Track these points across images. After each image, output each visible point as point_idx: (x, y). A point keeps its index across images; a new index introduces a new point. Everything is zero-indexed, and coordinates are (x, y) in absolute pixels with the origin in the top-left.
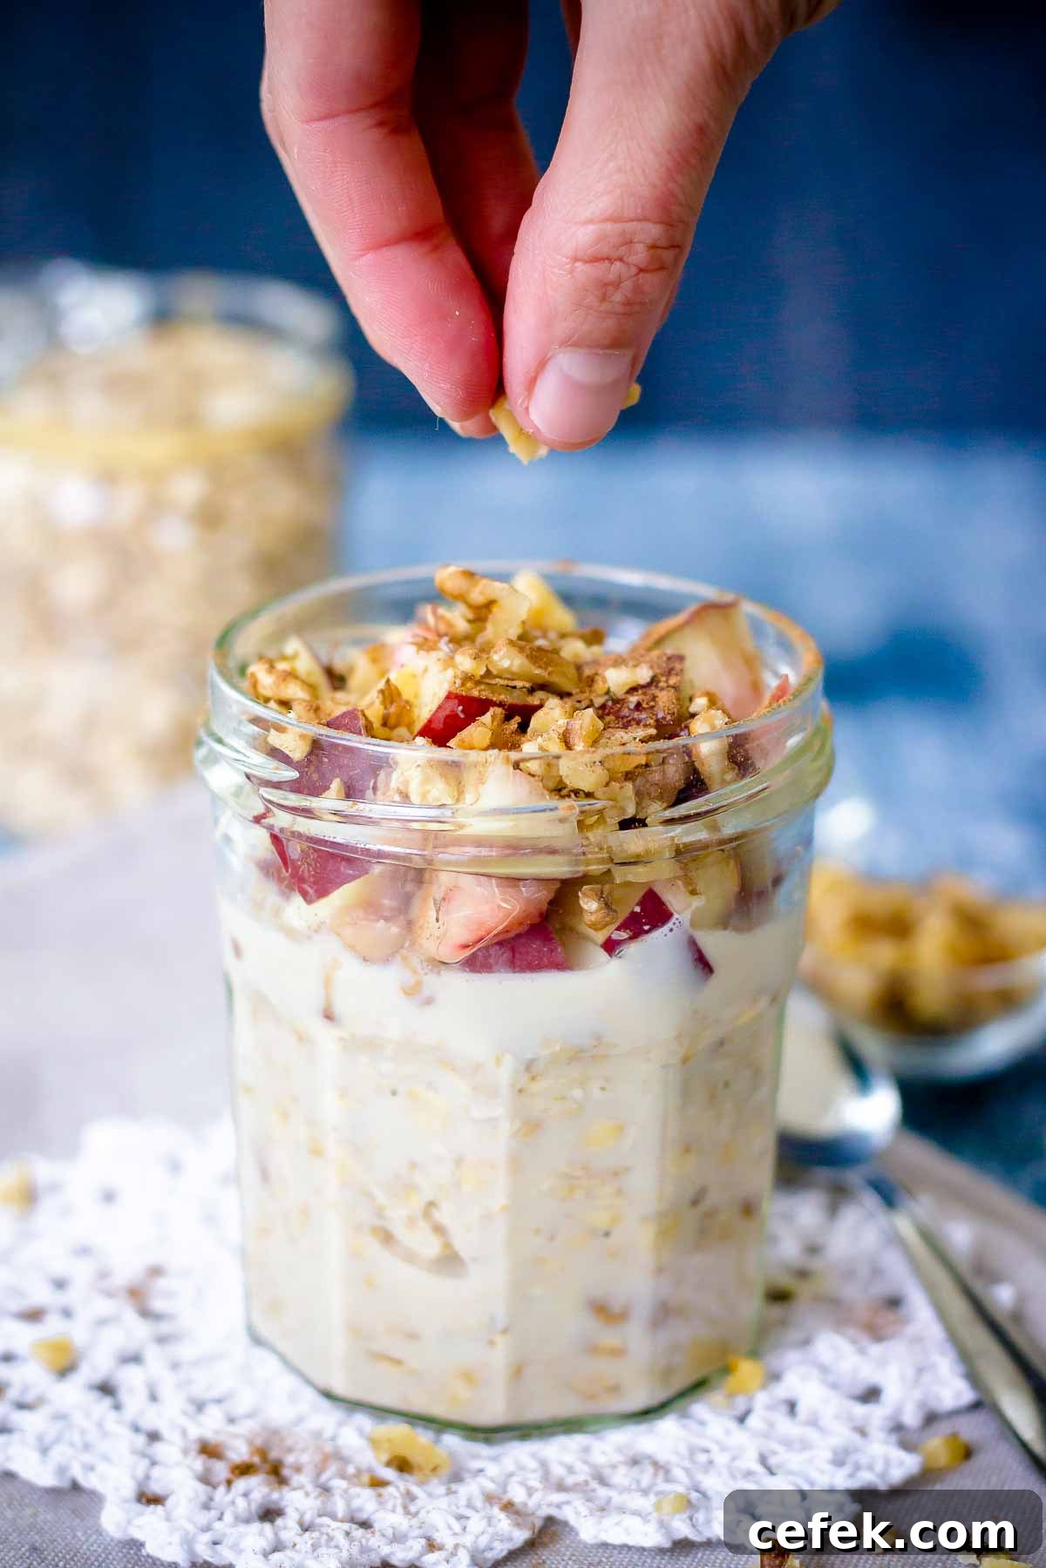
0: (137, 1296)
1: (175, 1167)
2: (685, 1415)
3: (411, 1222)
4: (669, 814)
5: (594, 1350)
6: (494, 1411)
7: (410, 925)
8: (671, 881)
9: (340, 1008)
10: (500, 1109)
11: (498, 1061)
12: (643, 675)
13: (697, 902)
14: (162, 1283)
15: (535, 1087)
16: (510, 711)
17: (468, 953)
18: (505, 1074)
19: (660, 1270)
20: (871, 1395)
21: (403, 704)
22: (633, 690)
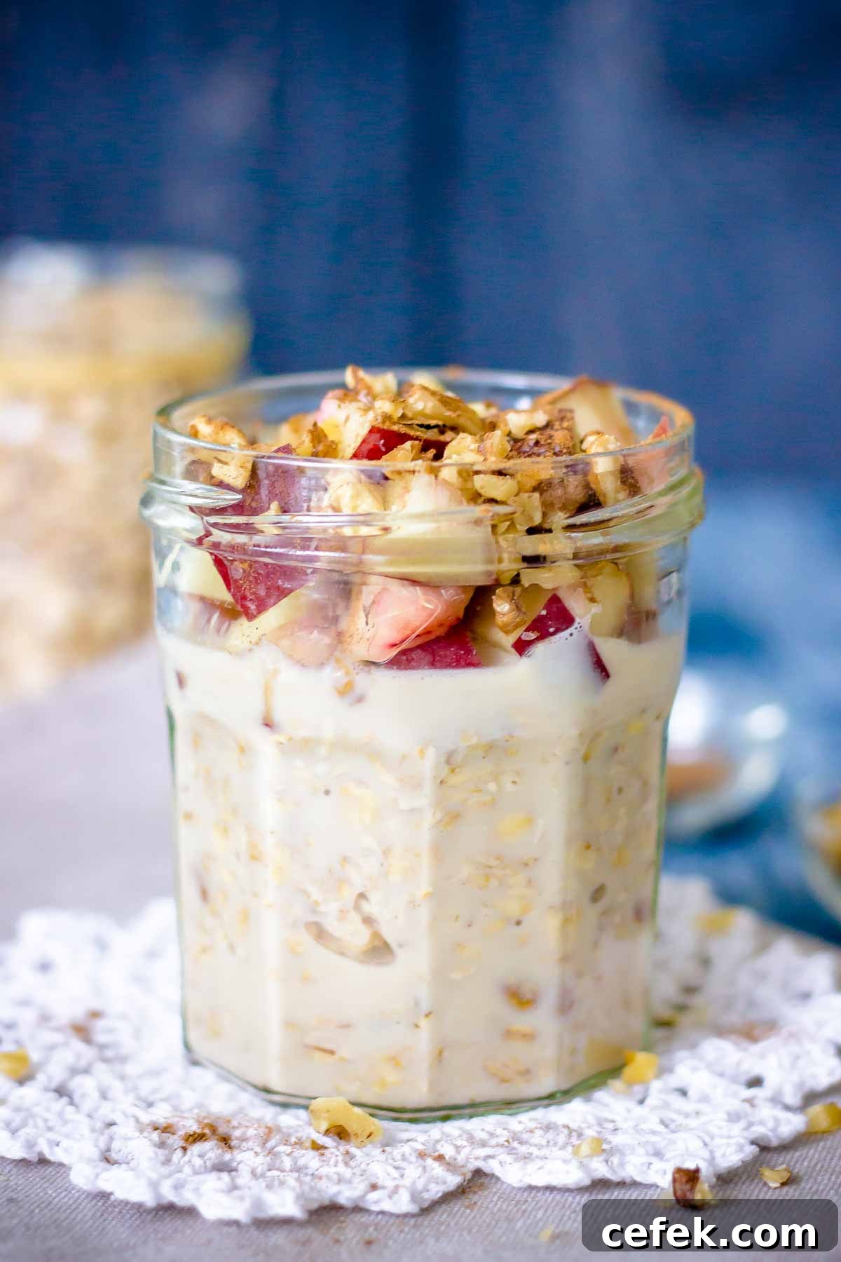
0: (82, 1031)
1: (102, 945)
2: (588, 1100)
3: (342, 914)
4: (571, 521)
5: (509, 1034)
6: (418, 1093)
7: (340, 634)
8: (573, 587)
9: (279, 716)
10: (424, 799)
11: (422, 753)
12: (540, 419)
13: (595, 609)
14: (100, 1024)
15: (455, 780)
16: (427, 445)
17: (395, 652)
18: (428, 765)
19: (565, 959)
20: (756, 1082)
21: (329, 443)
22: (531, 432)
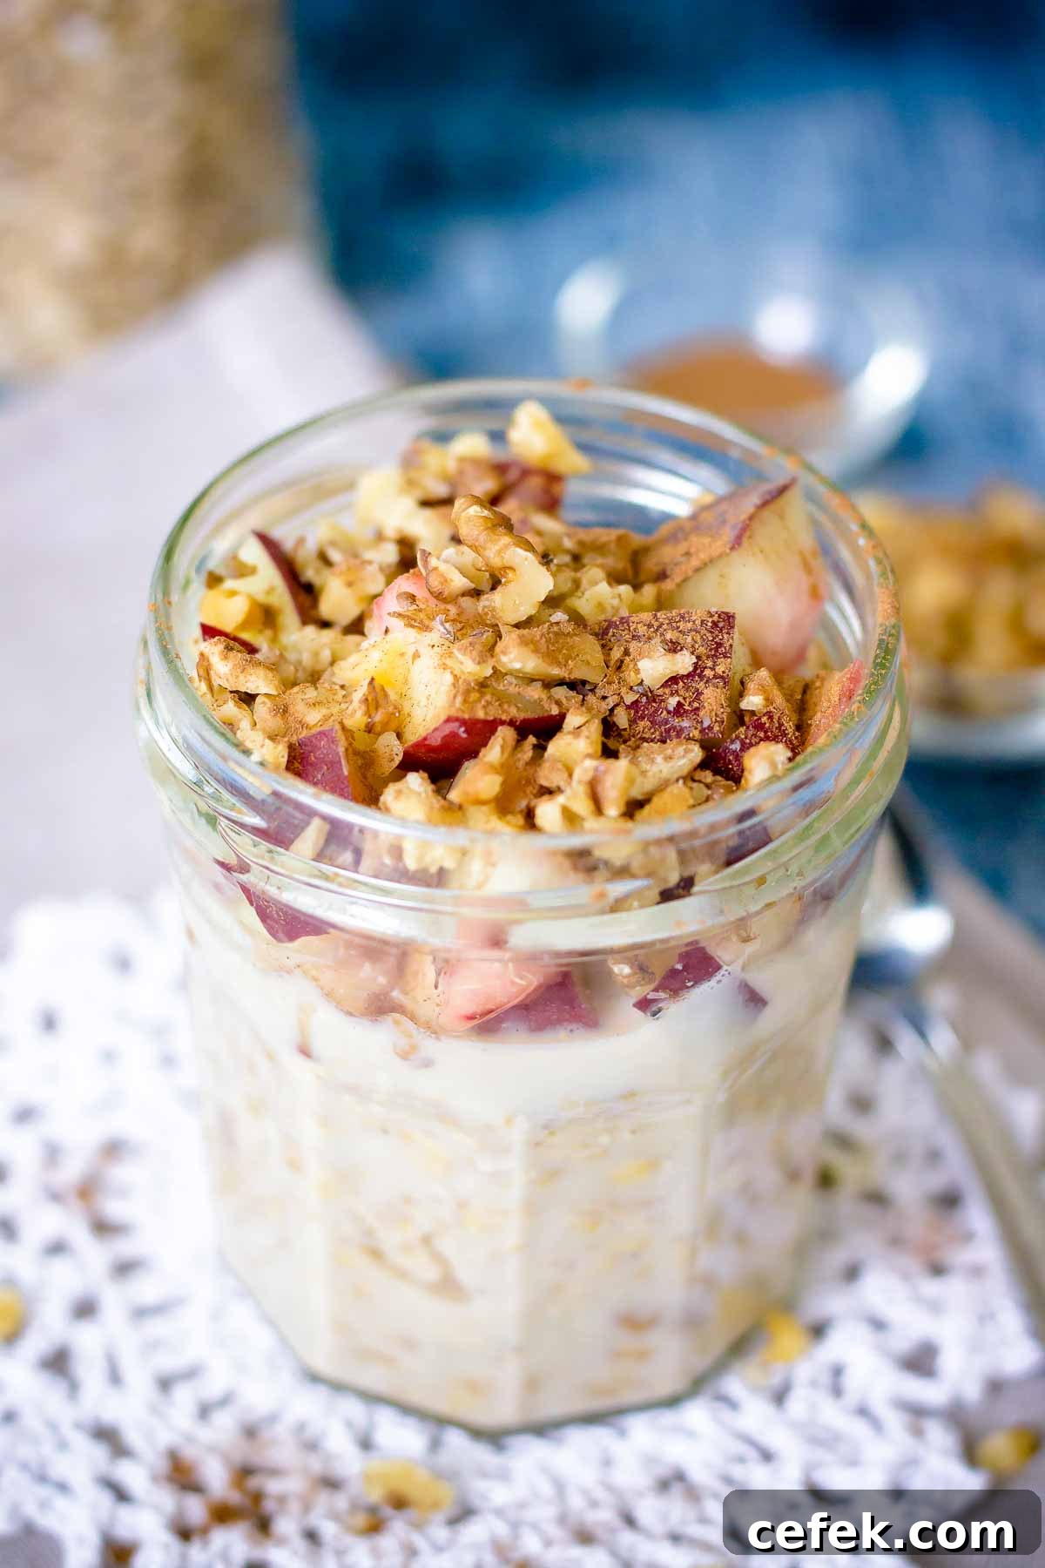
0: (88, 1197)
1: (123, 964)
3: (406, 1247)
5: (619, 1355)
9: (317, 1046)
10: (513, 1163)
12: (685, 662)
13: (751, 948)
15: (554, 1140)
17: (474, 1024)
18: (517, 1136)
20: (925, 1360)
21: (391, 709)
22: (671, 683)
